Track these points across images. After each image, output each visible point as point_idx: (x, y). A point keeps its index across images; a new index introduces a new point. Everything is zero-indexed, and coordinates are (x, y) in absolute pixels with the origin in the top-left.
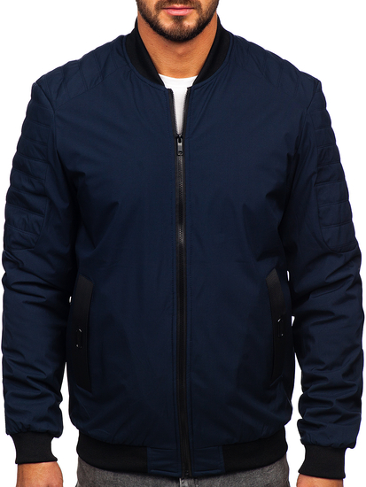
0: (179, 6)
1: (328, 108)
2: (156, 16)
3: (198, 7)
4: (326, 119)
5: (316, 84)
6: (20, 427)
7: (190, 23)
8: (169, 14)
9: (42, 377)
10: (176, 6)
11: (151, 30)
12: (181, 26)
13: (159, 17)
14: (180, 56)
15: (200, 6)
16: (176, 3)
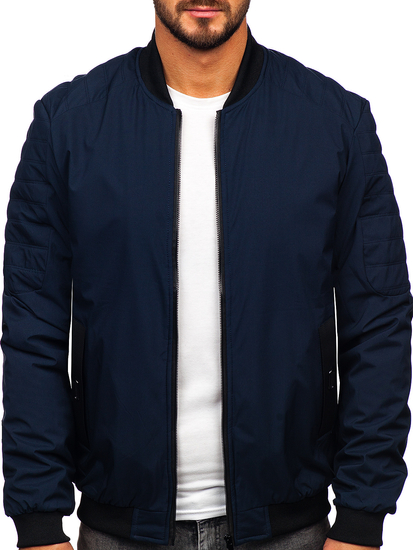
0: (205, 8)
1: (379, 132)
2: (178, 19)
3: (226, 9)
4: (376, 145)
5: (364, 104)
6: (25, 507)
7: (217, 27)
8: (192, 17)
9: (50, 448)
10: (201, 7)
11: (171, 36)
12: (207, 30)
13: (181, 20)
14: (205, 67)
15: (229, 7)
16: (201, 4)
